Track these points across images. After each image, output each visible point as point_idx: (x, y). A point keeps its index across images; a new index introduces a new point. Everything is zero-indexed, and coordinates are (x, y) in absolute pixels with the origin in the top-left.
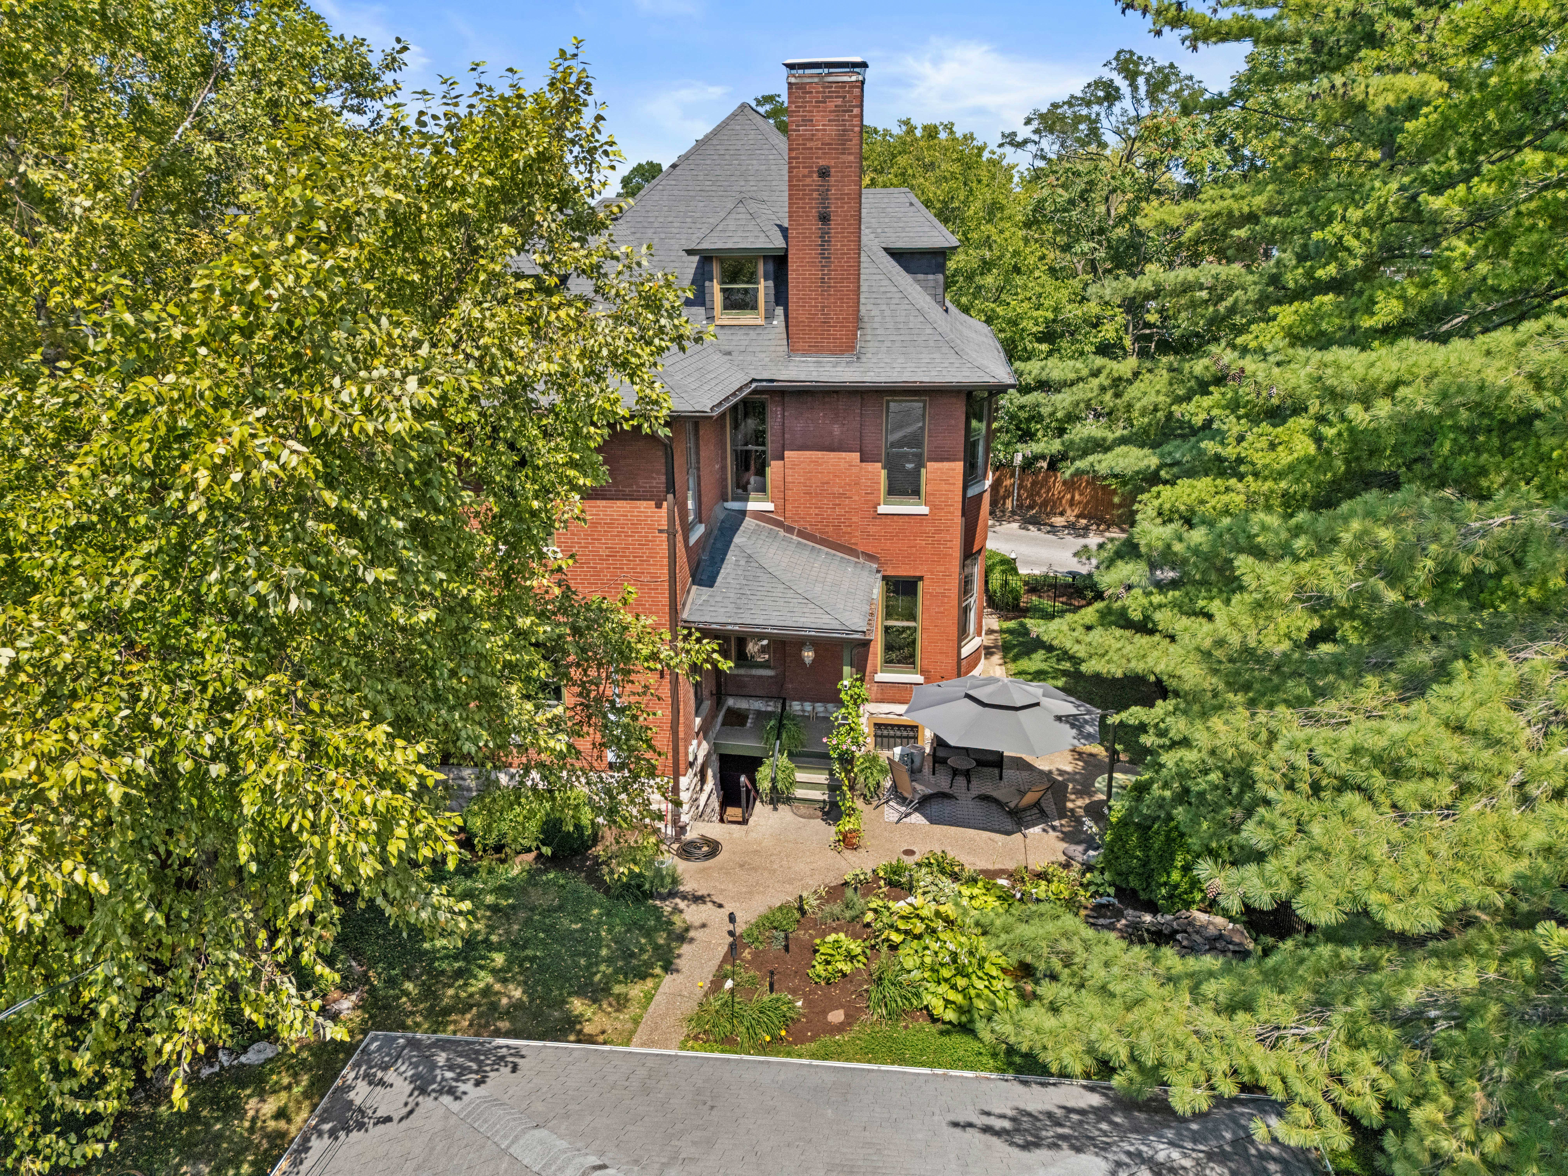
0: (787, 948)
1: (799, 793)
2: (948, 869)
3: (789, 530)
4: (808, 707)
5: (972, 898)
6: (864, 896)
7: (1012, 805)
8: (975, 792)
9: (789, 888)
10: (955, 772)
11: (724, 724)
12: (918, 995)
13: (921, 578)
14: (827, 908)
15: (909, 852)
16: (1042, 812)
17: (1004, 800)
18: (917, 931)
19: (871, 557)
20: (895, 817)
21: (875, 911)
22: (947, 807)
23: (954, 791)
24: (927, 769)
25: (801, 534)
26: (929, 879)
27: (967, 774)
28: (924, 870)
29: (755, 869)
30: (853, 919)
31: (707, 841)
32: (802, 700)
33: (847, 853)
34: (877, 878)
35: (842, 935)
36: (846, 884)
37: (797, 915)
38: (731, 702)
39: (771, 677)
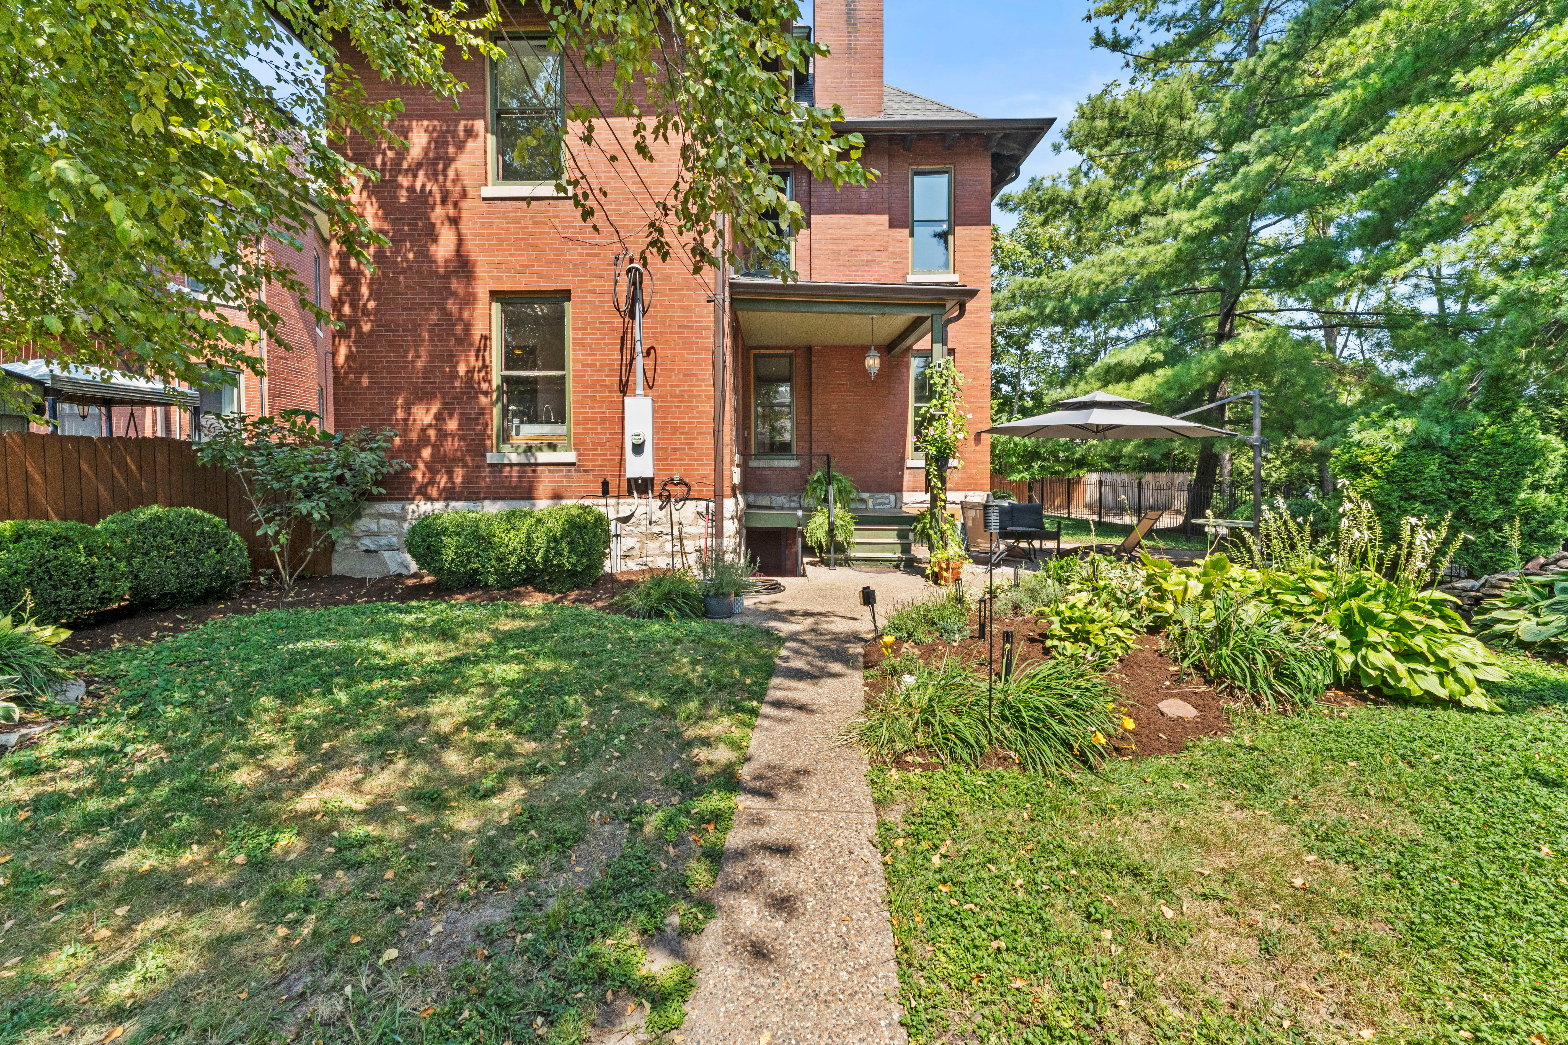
39: (795, 468)
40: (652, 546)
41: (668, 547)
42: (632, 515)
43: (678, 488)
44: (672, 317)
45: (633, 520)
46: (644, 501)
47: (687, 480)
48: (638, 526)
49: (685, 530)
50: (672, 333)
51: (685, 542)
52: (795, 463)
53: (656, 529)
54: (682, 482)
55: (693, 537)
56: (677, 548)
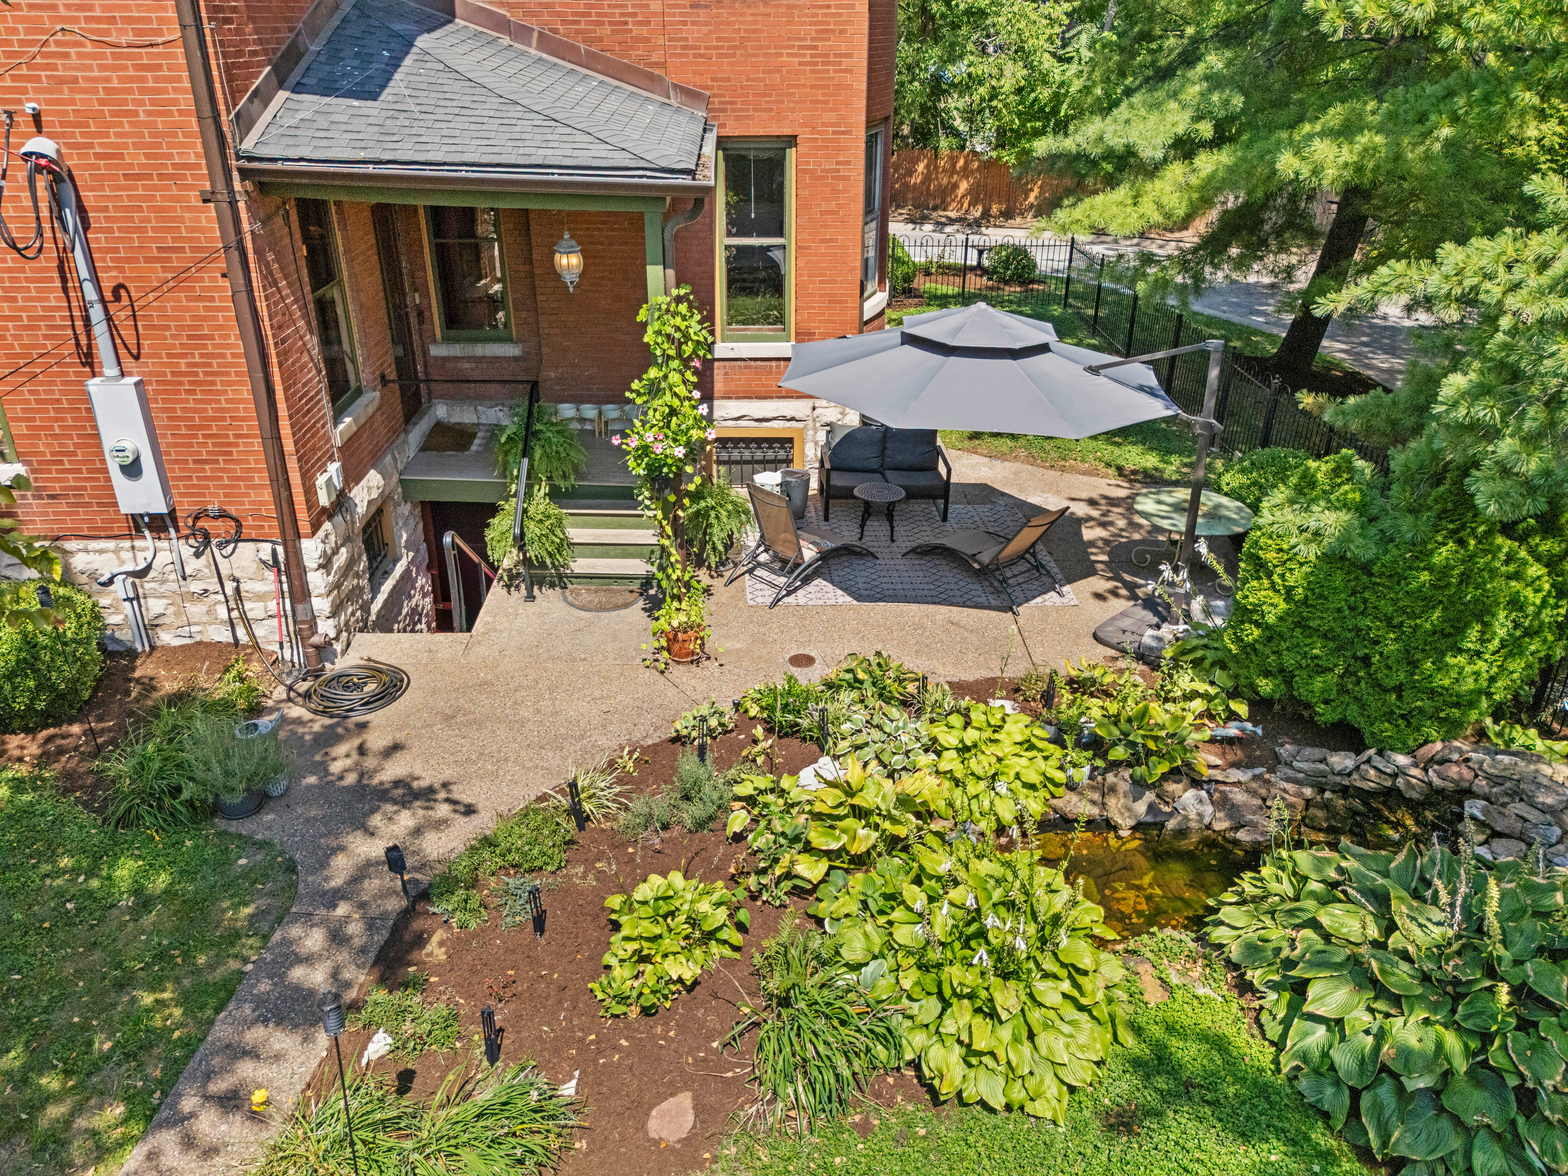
0: (539, 924)
1: (581, 565)
2: (894, 688)
3: (521, 33)
4: (589, 411)
5: (964, 750)
6: (723, 764)
7: (986, 558)
8: (904, 543)
9: (552, 759)
10: (868, 510)
11: (425, 447)
12: (889, 1038)
13: (792, 140)
14: (638, 805)
15: (803, 661)
16: (1039, 567)
17: (967, 549)
18: (858, 848)
19: (691, 95)
20: (767, 595)
21: (750, 801)
22: (862, 572)
23: (868, 543)
24: (813, 513)
25: (547, 43)
26: (860, 716)
27: (889, 512)
28: (846, 696)
29: (479, 724)
30: (700, 825)
31: (374, 670)
32: (578, 400)
33: (678, 672)
34: (746, 721)
35: (676, 878)
36: (678, 739)
37: (569, 825)
38: (441, 411)
39: (515, 359)
40: (195, 610)
41: (222, 612)
42: (149, 567)
43: (219, 523)
44: (144, 230)
45: (152, 574)
46: (164, 544)
47: (232, 510)
48: (163, 582)
49: (243, 587)
50: (148, 260)
51: (248, 605)
52: (511, 350)
53: (196, 587)
54: (223, 515)
55: (260, 597)
56: (235, 614)
